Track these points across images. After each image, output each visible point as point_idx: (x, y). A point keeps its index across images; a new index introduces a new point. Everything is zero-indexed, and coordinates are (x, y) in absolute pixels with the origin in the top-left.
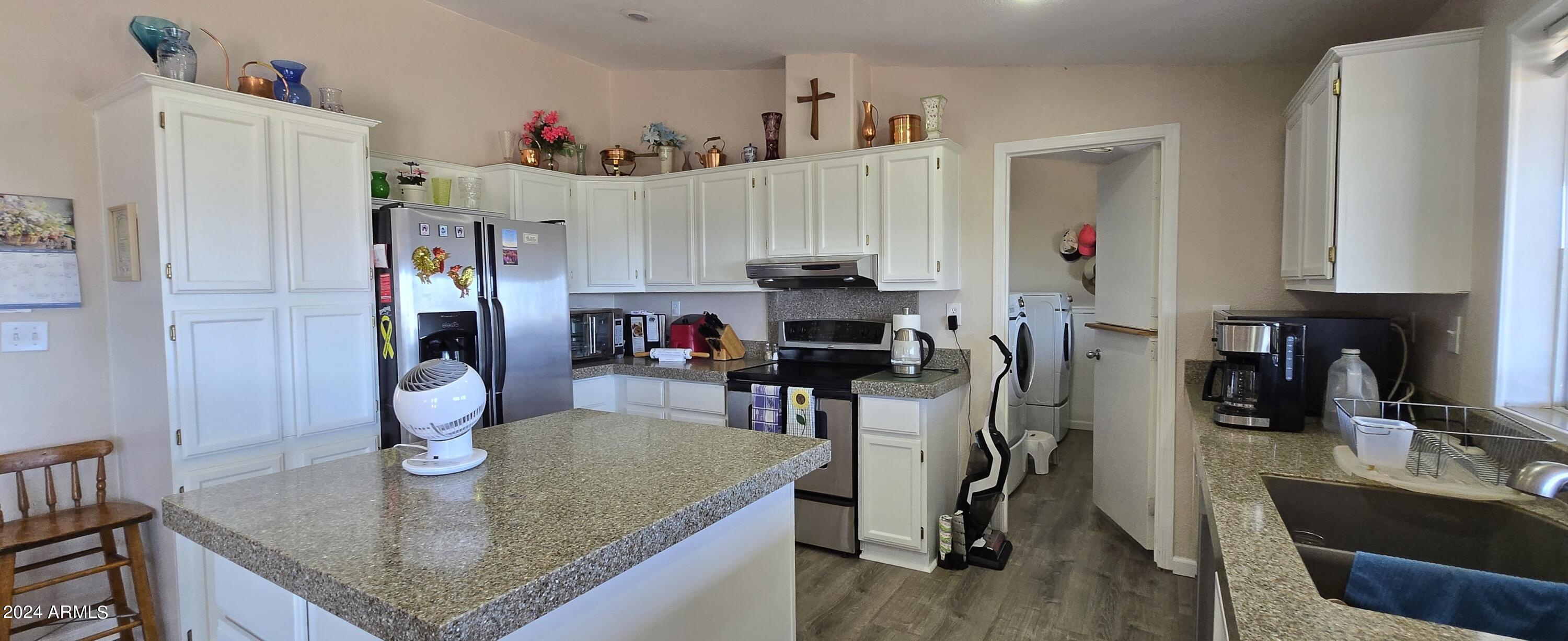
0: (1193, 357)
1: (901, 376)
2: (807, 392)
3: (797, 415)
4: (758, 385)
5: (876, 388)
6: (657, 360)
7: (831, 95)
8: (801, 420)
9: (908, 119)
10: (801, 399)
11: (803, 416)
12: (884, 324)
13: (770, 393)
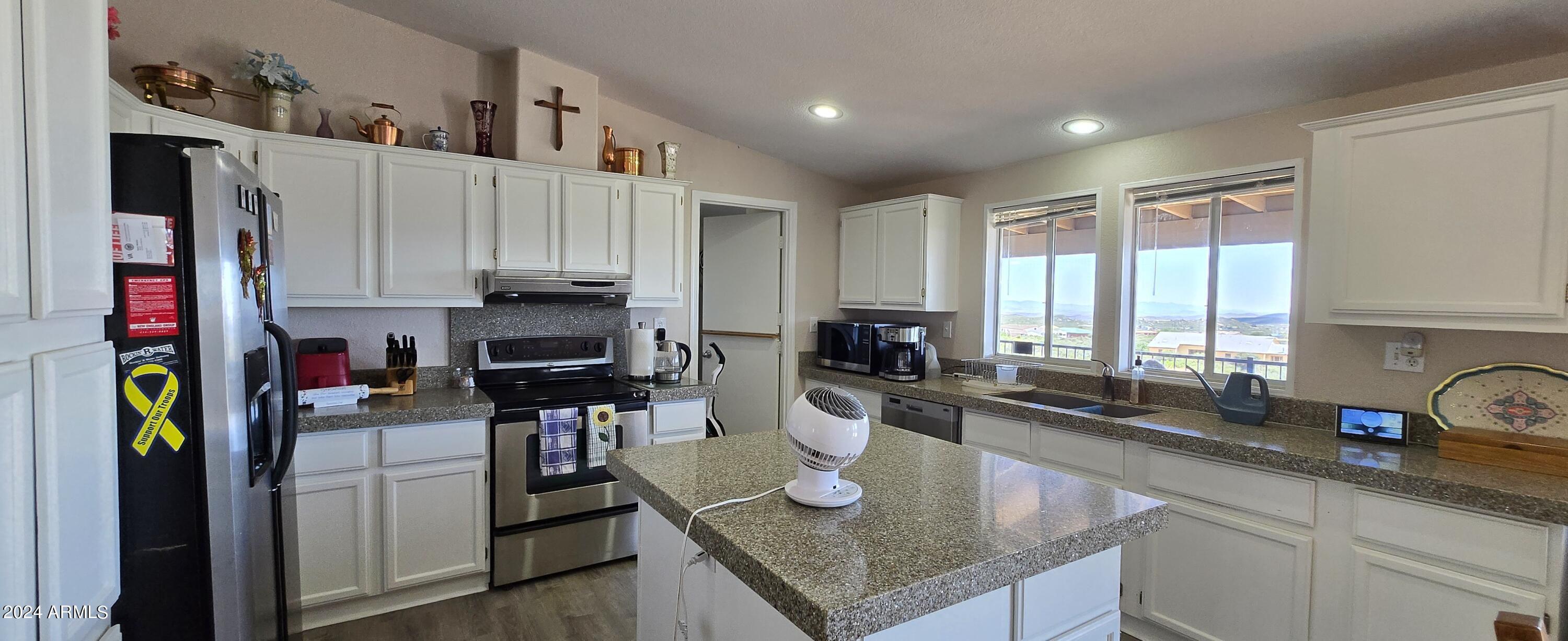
0: (802, 350)
1: (667, 382)
2: (610, 408)
3: (599, 433)
4: (549, 411)
5: (673, 395)
6: (311, 407)
7: (576, 110)
8: (603, 437)
9: (637, 153)
10: (603, 417)
11: (606, 433)
12: (606, 339)
13: (567, 416)
